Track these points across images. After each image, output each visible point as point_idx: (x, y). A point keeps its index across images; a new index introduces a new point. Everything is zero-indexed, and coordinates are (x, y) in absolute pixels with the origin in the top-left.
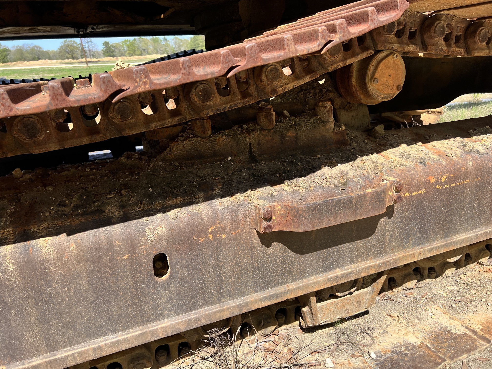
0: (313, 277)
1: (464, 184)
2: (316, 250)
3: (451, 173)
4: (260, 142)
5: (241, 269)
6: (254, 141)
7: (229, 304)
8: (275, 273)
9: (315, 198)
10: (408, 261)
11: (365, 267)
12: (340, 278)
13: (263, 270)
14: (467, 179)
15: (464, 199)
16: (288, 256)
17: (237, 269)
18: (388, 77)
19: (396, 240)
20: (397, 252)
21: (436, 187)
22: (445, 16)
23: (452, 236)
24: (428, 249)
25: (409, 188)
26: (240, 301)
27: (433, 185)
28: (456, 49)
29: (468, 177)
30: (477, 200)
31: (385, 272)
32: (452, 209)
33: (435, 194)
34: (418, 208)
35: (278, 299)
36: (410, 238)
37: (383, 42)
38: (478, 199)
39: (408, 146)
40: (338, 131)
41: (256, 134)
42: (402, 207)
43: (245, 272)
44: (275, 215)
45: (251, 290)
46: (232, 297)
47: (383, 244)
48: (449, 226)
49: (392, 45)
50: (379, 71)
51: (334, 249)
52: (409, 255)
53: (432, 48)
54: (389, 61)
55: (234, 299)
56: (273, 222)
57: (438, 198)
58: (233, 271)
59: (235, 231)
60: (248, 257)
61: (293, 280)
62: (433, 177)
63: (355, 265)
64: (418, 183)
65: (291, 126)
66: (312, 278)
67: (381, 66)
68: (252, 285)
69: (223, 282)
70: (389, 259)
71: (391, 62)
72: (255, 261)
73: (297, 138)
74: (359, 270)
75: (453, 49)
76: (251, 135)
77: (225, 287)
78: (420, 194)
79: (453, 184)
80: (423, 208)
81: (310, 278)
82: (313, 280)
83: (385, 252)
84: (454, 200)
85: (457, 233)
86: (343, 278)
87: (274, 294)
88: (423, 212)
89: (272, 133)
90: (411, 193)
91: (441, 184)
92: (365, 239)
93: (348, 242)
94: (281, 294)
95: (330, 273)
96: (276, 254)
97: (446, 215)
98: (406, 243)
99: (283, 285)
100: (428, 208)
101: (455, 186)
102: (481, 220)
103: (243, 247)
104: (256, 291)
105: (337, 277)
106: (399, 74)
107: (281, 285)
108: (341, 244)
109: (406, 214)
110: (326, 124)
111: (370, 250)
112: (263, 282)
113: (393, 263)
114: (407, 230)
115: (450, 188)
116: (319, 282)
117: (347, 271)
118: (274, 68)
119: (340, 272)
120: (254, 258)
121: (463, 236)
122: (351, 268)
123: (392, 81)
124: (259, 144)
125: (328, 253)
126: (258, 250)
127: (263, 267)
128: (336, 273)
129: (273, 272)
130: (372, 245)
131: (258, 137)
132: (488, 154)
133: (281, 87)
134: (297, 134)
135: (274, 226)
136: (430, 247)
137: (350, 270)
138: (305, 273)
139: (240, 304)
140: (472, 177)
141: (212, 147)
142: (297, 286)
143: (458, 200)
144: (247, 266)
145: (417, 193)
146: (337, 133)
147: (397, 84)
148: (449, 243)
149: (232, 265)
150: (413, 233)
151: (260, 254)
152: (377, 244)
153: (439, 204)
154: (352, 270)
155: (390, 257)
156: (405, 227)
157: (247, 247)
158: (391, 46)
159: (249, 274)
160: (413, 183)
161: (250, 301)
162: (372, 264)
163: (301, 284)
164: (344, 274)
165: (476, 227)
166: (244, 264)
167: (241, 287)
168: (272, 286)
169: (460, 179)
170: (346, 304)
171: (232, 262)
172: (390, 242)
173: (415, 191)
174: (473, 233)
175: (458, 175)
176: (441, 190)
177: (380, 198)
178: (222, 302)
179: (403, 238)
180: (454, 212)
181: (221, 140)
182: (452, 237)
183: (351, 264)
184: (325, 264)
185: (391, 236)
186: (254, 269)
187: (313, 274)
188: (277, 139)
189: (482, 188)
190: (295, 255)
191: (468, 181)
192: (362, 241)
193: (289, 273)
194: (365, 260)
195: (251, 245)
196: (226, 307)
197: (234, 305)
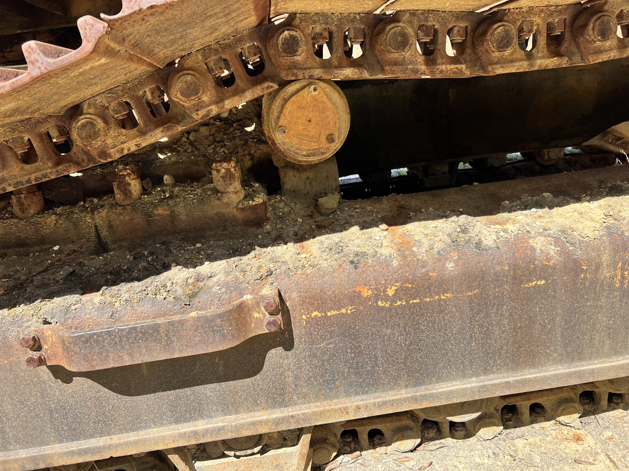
0: (156, 429)
1: (440, 300)
2: (154, 392)
3: (407, 281)
4: (112, 223)
5: (29, 409)
6: (101, 223)
7: (18, 455)
8: (87, 419)
9: (137, 317)
10: (335, 418)
11: (247, 423)
12: (203, 435)
13: (66, 414)
14: (446, 291)
15: (446, 325)
16: (105, 396)
17: (23, 408)
18: (307, 123)
19: (308, 384)
20: (314, 403)
21: (377, 304)
22: (411, 14)
23: (430, 383)
24: (375, 403)
25: (318, 304)
26: (35, 453)
27: (370, 301)
28: (448, 66)
29: (448, 289)
30: (477, 326)
31: (305, 430)
32: (420, 341)
33: (378, 314)
34: (345, 336)
35: (96, 455)
36: (337, 383)
37: (289, 68)
38: (481, 326)
39: (362, 229)
40: (246, 205)
41: (104, 213)
42: (311, 334)
43: (37, 415)
44: (46, 343)
45: (52, 439)
46: (24, 445)
47: (282, 389)
48: (421, 368)
49: (308, 71)
50: (287, 114)
51: (188, 391)
52: (335, 410)
53: (393, 69)
54: (303, 97)
55: (27, 448)
56: (45, 353)
57: (386, 321)
58: (17, 411)
59: (7, 359)
60: (36, 394)
61: (121, 431)
62: (367, 288)
63: (233, 417)
64: (335, 297)
65: (161, 200)
66: (154, 430)
67: (289, 105)
68: (52, 432)
69: (5, 424)
70: (294, 413)
71: (309, 99)
72: (51, 401)
73: (173, 217)
74: (235, 426)
75: (440, 67)
76: (95, 213)
77: (10, 431)
78: (343, 314)
79: (414, 299)
80: (355, 336)
81: (150, 430)
82: (154, 433)
83: (289, 400)
84: (424, 325)
85: (440, 380)
86: (209, 435)
87: (87, 449)
88: (358, 342)
89: (129, 211)
90: (325, 312)
91: (386, 298)
92: (246, 380)
93: (213, 383)
94: (99, 449)
95: (186, 424)
96: (83, 393)
97: (409, 350)
98: (331, 389)
99: (105, 436)
100: (367, 337)
101: (420, 303)
102: (495, 361)
103: (26, 381)
104: (61, 442)
105: (195, 433)
106: (328, 117)
107: (101, 436)
108: (198, 385)
109: (320, 344)
110: (221, 196)
111: (258, 396)
112: (69, 430)
113: (304, 420)
114: (328, 369)
115: (410, 307)
116: (164, 438)
117: (215, 425)
118: (87, 123)
119: (202, 426)
120: (47, 397)
121: (454, 385)
122: (223, 421)
123: (316, 128)
124: (110, 226)
125: (176, 396)
126: (50, 386)
127: (65, 409)
128: (196, 426)
129: (84, 417)
130: (261, 389)
131: (108, 216)
132: (498, 248)
133: (114, 148)
134: (173, 211)
135: (48, 357)
136: (380, 400)
137: (220, 424)
138: (140, 423)
139: (34, 457)
140: (456, 289)
141: (37, 231)
142: (126, 440)
143: (433, 326)
144: (37, 407)
145: (338, 313)
146: (243, 209)
147: (327, 133)
148: (420, 395)
149: (13, 403)
150: (343, 375)
151: (55, 391)
152: (269, 387)
153: (389, 331)
154: (223, 424)
155: (299, 410)
156: (323, 364)
157: (32, 381)
158: (307, 73)
159: (44, 417)
160: (326, 297)
161: (48, 454)
162: (262, 418)
163: (133, 438)
164: (208, 429)
165: (486, 372)
166: (33, 404)
167: (34, 434)
168: (87, 437)
169: (430, 292)
170: (255, 467)
171: (12, 399)
172: (296, 385)
173: (332, 309)
174: (476, 382)
175: (423, 285)
176: (390, 309)
177: (213, 327)
178: (9, 450)
179: (324, 381)
180: (427, 345)
181: (49, 221)
182: (429, 387)
183: (226, 415)
184: (176, 412)
185: (297, 377)
186: (51, 412)
187: (156, 425)
188: (139, 219)
189: (486, 308)
190: (118, 396)
191: (449, 295)
192: (240, 382)
193: (112, 421)
194: (251, 411)
195: (38, 379)
196: (12, 457)
197: (24, 456)
